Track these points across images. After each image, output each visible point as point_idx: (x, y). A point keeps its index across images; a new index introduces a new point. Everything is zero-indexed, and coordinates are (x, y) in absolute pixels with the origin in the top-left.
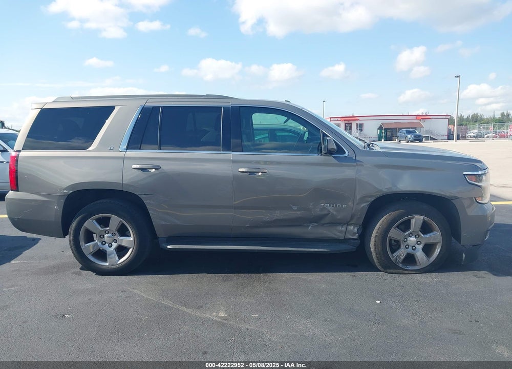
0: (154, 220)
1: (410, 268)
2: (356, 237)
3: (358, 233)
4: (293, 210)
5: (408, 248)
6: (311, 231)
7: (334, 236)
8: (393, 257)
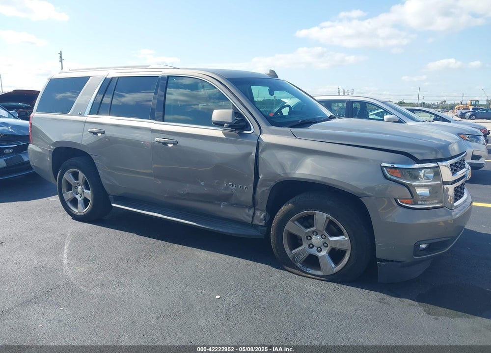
0: (102, 179)
1: (310, 271)
2: (263, 223)
3: (265, 220)
4: (201, 185)
5: (313, 247)
6: (223, 209)
7: (242, 218)
8: (291, 253)
